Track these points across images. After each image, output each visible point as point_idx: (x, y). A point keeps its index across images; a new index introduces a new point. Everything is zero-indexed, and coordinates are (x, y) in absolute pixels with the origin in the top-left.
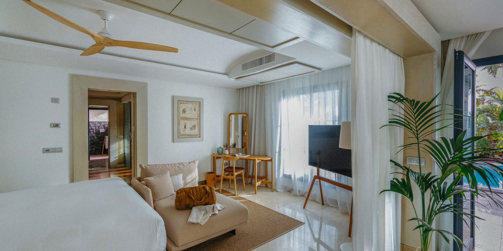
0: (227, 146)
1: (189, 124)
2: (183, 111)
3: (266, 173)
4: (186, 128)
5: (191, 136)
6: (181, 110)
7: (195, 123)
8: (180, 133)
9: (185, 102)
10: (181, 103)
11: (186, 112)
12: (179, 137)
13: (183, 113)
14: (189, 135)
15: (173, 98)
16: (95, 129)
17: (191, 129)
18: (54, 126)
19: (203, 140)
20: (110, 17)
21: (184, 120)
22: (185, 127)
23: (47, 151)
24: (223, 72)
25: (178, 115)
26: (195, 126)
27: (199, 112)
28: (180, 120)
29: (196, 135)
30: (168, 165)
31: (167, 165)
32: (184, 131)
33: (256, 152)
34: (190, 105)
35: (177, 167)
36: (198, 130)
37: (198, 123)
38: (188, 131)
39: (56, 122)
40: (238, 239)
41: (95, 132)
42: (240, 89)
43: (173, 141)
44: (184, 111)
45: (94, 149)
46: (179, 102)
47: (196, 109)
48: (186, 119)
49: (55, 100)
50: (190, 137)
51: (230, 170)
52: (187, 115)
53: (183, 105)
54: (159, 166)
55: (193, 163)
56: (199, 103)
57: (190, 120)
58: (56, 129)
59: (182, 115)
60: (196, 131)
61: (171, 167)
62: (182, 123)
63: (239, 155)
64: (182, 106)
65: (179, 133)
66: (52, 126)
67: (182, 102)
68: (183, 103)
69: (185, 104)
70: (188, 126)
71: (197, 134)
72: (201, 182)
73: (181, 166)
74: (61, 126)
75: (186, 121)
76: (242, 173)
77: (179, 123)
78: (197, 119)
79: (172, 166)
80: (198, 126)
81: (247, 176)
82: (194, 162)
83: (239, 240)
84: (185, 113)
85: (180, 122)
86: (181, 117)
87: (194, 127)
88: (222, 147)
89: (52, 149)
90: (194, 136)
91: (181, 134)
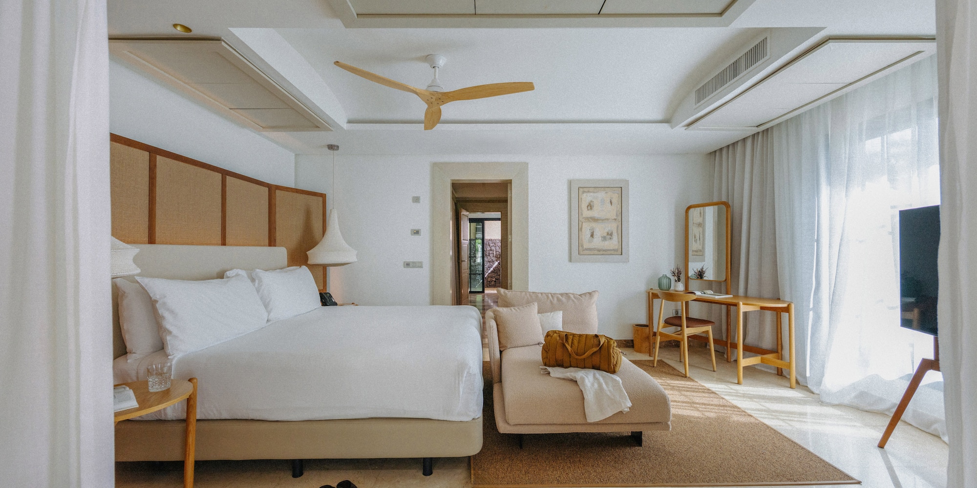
0: (679, 273)
1: (600, 230)
2: (588, 207)
3: (780, 343)
4: (595, 236)
5: (604, 253)
6: (584, 206)
7: (613, 227)
8: (582, 246)
9: (591, 190)
10: (584, 192)
11: (595, 208)
12: (581, 253)
13: (588, 210)
14: (599, 250)
15: (570, 183)
16: (495, 250)
17: (604, 238)
18: (415, 233)
19: (627, 261)
20: (441, 62)
21: (589, 221)
22: (592, 236)
23: (408, 265)
24: (660, 117)
25: (580, 213)
26: (612, 233)
27: (619, 206)
28: (582, 223)
29: (614, 250)
30: (542, 293)
31: (540, 295)
32: (590, 242)
33: (753, 290)
34: (601, 195)
35: (555, 299)
36: (618, 242)
37: (618, 227)
38: (597, 243)
39: (417, 228)
40: (642, 455)
41: (495, 254)
42: (715, 152)
43: (570, 260)
44: (591, 206)
45: (494, 279)
46: (581, 190)
47: (613, 201)
48: (595, 220)
49: (416, 200)
50: (601, 253)
51: (676, 322)
52: (594, 213)
53: (589, 194)
54: (526, 294)
55: (588, 296)
56: (620, 190)
57: (601, 221)
58: (416, 237)
59: (587, 213)
60: (614, 243)
61: (546, 297)
62: (587, 227)
63: (705, 293)
64: (587, 198)
65: (580, 245)
66: (413, 233)
67: (586, 190)
68: (588, 192)
69: (592, 194)
70: (598, 234)
71: (616, 247)
72: (625, 341)
73: (564, 299)
74: (422, 233)
75: (594, 225)
76: (707, 332)
77: (582, 227)
78: (615, 219)
79: (548, 297)
80: (617, 232)
81: (729, 342)
82: (590, 294)
83: (644, 457)
84: (591, 209)
85: (582, 225)
86: (584, 216)
87: (610, 234)
88: (669, 275)
89: (414, 263)
90: (609, 252)
91: (585, 247)
